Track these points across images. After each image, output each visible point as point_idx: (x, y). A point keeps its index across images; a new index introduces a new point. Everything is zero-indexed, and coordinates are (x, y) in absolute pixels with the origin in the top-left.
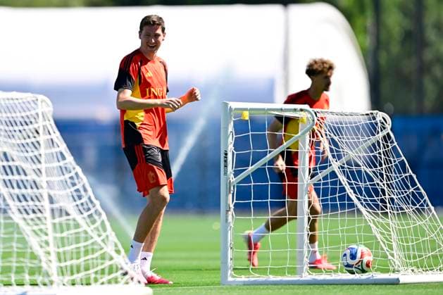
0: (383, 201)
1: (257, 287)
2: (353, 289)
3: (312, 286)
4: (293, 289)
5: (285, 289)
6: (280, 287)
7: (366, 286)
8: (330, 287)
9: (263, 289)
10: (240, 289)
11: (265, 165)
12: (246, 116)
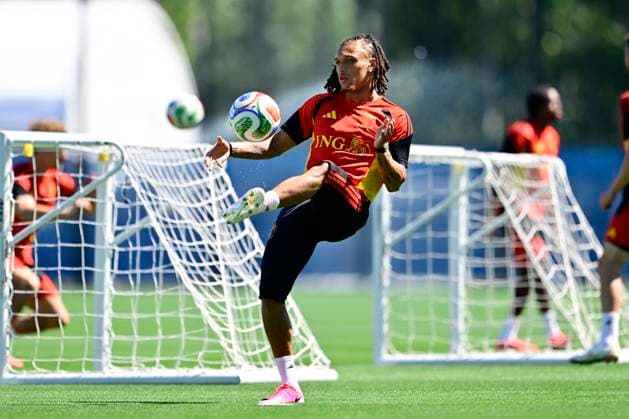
0: (215, 269)
1: (38, 386)
2: (170, 390)
3: (113, 386)
4: (88, 390)
5: (76, 390)
6: (69, 386)
7: (189, 387)
8: (140, 387)
9: (46, 390)
10: (15, 390)
11: (55, 219)
12: (29, 152)
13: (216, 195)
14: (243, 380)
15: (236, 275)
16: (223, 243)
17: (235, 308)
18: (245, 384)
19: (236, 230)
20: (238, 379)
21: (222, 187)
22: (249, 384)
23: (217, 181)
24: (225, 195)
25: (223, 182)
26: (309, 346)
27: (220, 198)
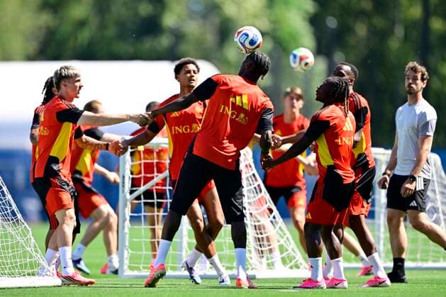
13: (246, 173)
14: (257, 277)
15: (256, 218)
16: (250, 201)
17: (256, 236)
18: (258, 279)
19: (257, 193)
20: (255, 276)
21: (250, 168)
22: (263, 279)
23: (247, 166)
24: (251, 174)
25: (250, 166)
26: (297, 258)
27: (248, 175)
